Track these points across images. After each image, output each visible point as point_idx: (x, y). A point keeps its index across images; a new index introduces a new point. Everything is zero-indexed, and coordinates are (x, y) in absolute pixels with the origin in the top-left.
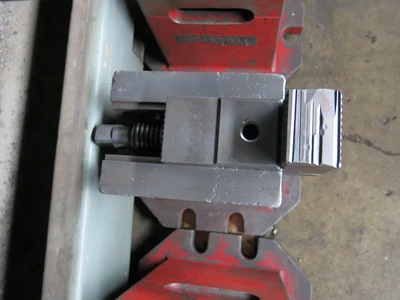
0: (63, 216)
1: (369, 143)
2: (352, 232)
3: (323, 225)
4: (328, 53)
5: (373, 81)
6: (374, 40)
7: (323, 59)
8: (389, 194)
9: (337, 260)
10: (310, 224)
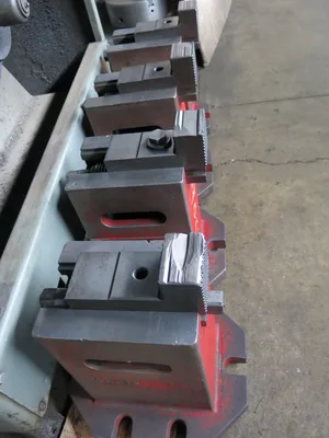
1: (259, 161)
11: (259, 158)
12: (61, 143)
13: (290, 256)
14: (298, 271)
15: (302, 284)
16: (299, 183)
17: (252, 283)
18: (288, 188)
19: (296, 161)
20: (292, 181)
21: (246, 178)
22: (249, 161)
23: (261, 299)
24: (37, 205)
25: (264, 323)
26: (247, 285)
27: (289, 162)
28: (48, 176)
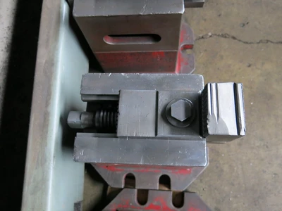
11: (234, 34)
12: (52, 63)
13: (257, 144)
14: (262, 160)
15: (265, 172)
16: (268, 67)
17: (226, 168)
18: (259, 72)
19: (268, 41)
20: (263, 64)
21: (222, 57)
22: (224, 36)
23: (233, 185)
24: (42, 162)
25: (235, 205)
26: (222, 171)
27: (261, 42)
28: (46, 116)
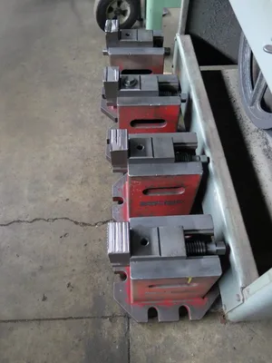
0: (212, 132)
1: (76, 223)
2: (86, 181)
3: (100, 183)
4: (97, 275)
5: (71, 258)
6: (69, 285)
7: (100, 271)
8: (68, 200)
9: (94, 170)
10: (106, 183)
11: (76, 227)
16: (52, 199)
18: (61, 195)
19: (48, 221)
20: (56, 202)
21: (89, 206)
22: (84, 224)
27: (54, 220)
